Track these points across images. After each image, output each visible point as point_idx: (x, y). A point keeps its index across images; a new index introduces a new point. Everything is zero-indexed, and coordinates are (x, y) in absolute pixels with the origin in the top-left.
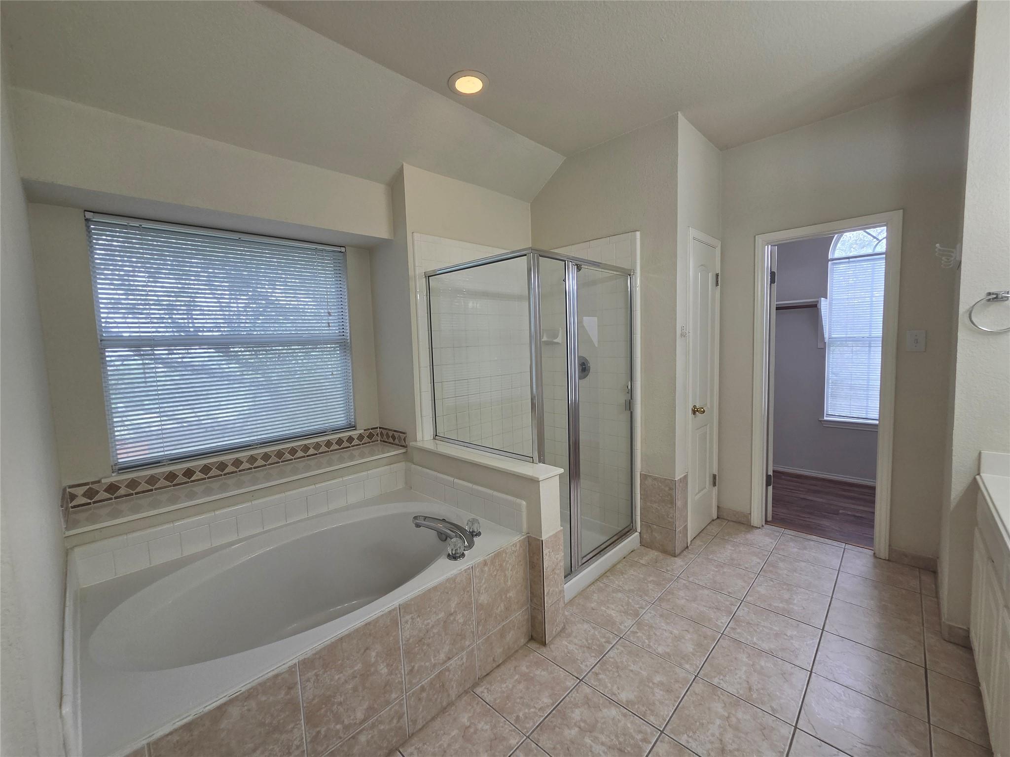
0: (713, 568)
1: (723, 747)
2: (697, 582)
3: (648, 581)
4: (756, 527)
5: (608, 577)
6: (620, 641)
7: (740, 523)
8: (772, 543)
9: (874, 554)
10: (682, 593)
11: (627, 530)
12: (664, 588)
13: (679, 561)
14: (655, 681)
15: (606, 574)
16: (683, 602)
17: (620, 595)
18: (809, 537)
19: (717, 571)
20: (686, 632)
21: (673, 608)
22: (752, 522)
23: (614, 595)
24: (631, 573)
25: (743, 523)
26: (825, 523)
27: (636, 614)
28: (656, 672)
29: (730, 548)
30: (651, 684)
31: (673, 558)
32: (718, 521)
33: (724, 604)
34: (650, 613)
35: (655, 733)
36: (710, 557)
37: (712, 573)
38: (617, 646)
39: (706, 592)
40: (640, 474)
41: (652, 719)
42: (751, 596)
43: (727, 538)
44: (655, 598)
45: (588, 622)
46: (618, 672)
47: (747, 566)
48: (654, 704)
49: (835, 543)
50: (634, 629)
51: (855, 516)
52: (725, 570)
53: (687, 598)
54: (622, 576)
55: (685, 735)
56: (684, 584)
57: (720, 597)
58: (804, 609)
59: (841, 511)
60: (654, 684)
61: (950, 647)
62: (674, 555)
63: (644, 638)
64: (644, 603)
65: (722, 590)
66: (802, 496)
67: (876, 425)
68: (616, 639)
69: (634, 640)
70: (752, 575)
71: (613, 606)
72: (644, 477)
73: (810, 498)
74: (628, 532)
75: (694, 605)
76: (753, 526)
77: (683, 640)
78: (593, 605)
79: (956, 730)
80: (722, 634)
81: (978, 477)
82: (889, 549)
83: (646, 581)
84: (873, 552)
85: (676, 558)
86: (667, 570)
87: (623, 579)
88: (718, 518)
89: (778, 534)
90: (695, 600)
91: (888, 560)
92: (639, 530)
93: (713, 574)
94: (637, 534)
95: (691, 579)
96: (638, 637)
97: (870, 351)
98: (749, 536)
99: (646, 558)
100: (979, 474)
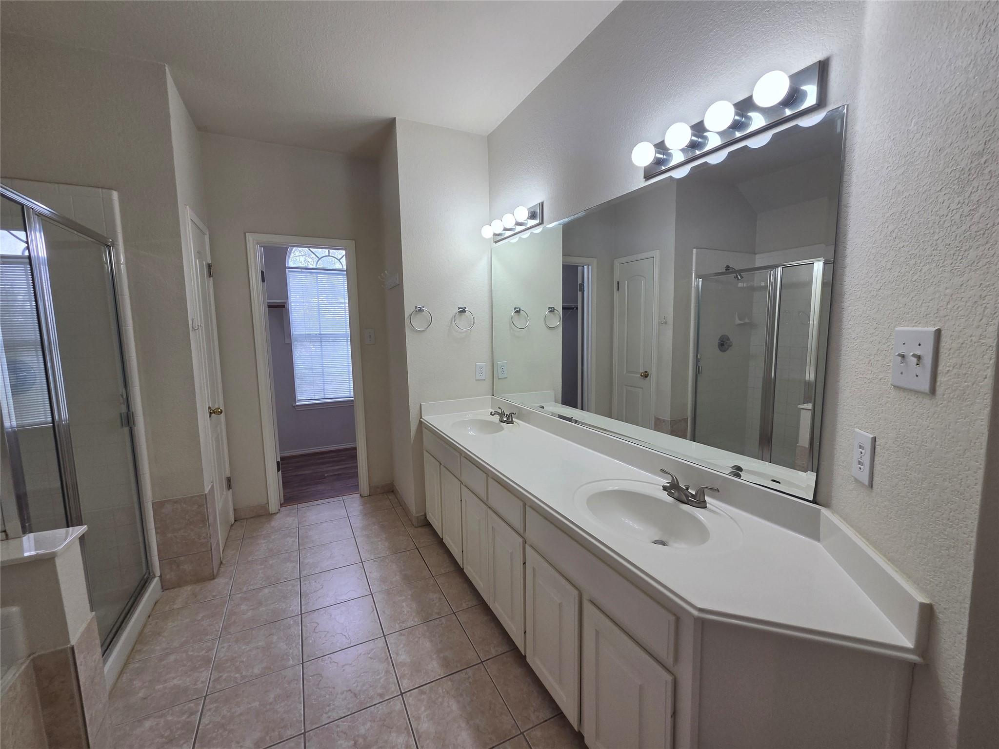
0: (260, 567)
1: (354, 693)
2: (252, 587)
3: (198, 621)
4: (274, 513)
5: (140, 651)
6: (207, 701)
7: (259, 516)
8: (294, 520)
9: (361, 495)
10: (243, 607)
11: (143, 582)
12: (222, 614)
13: (220, 581)
14: (271, 700)
15: (135, 649)
16: (250, 614)
17: (172, 658)
18: (317, 502)
19: (264, 568)
20: (271, 636)
21: (244, 626)
22: (270, 510)
23: (163, 663)
24: (170, 627)
25: (263, 514)
26: (320, 487)
27: (207, 661)
28: (266, 692)
29: (263, 541)
30: (268, 707)
31: (212, 582)
32: (238, 523)
33: (288, 590)
34: (223, 647)
35: (299, 740)
36: (250, 559)
37: (260, 571)
38: (206, 708)
39: (266, 591)
40: (153, 504)
41: (289, 733)
42: (304, 570)
43: (255, 534)
44: (219, 631)
45: (147, 718)
46: (225, 730)
47: (286, 549)
48: (283, 719)
49: (335, 499)
50: (216, 675)
51: (336, 475)
52: (271, 562)
53: (252, 607)
54: (161, 638)
55: (324, 715)
56: (241, 598)
57: (281, 586)
58: (343, 555)
59: (326, 475)
60: (271, 704)
61: (420, 529)
62: (213, 577)
63: (232, 675)
64: (209, 644)
65: (279, 580)
66: (294, 474)
67: (352, 401)
68: (200, 704)
69: (223, 686)
70: (295, 554)
71: (172, 675)
72: (158, 506)
73: (300, 473)
74: (146, 583)
75: (262, 609)
76: (272, 514)
77: (273, 646)
78: (141, 695)
79: (443, 571)
80: (301, 614)
81: (421, 419)
82: (369, 487)
83: (196, 623)
84: (359, 494)
85: (216, 580)
86: (214, 596)
87: (164, 639)
88: (235, 521)
89: (295, 511)
90: (260, 604)
91: (370, 495)
92: (158, 573)
93: (262, 572)
94: (156, 580)
95: (245, 589)
96: (225, 679)
97: (321, 345)
98: (273, 524)
99: (180, 600)
100: (421, 418)
